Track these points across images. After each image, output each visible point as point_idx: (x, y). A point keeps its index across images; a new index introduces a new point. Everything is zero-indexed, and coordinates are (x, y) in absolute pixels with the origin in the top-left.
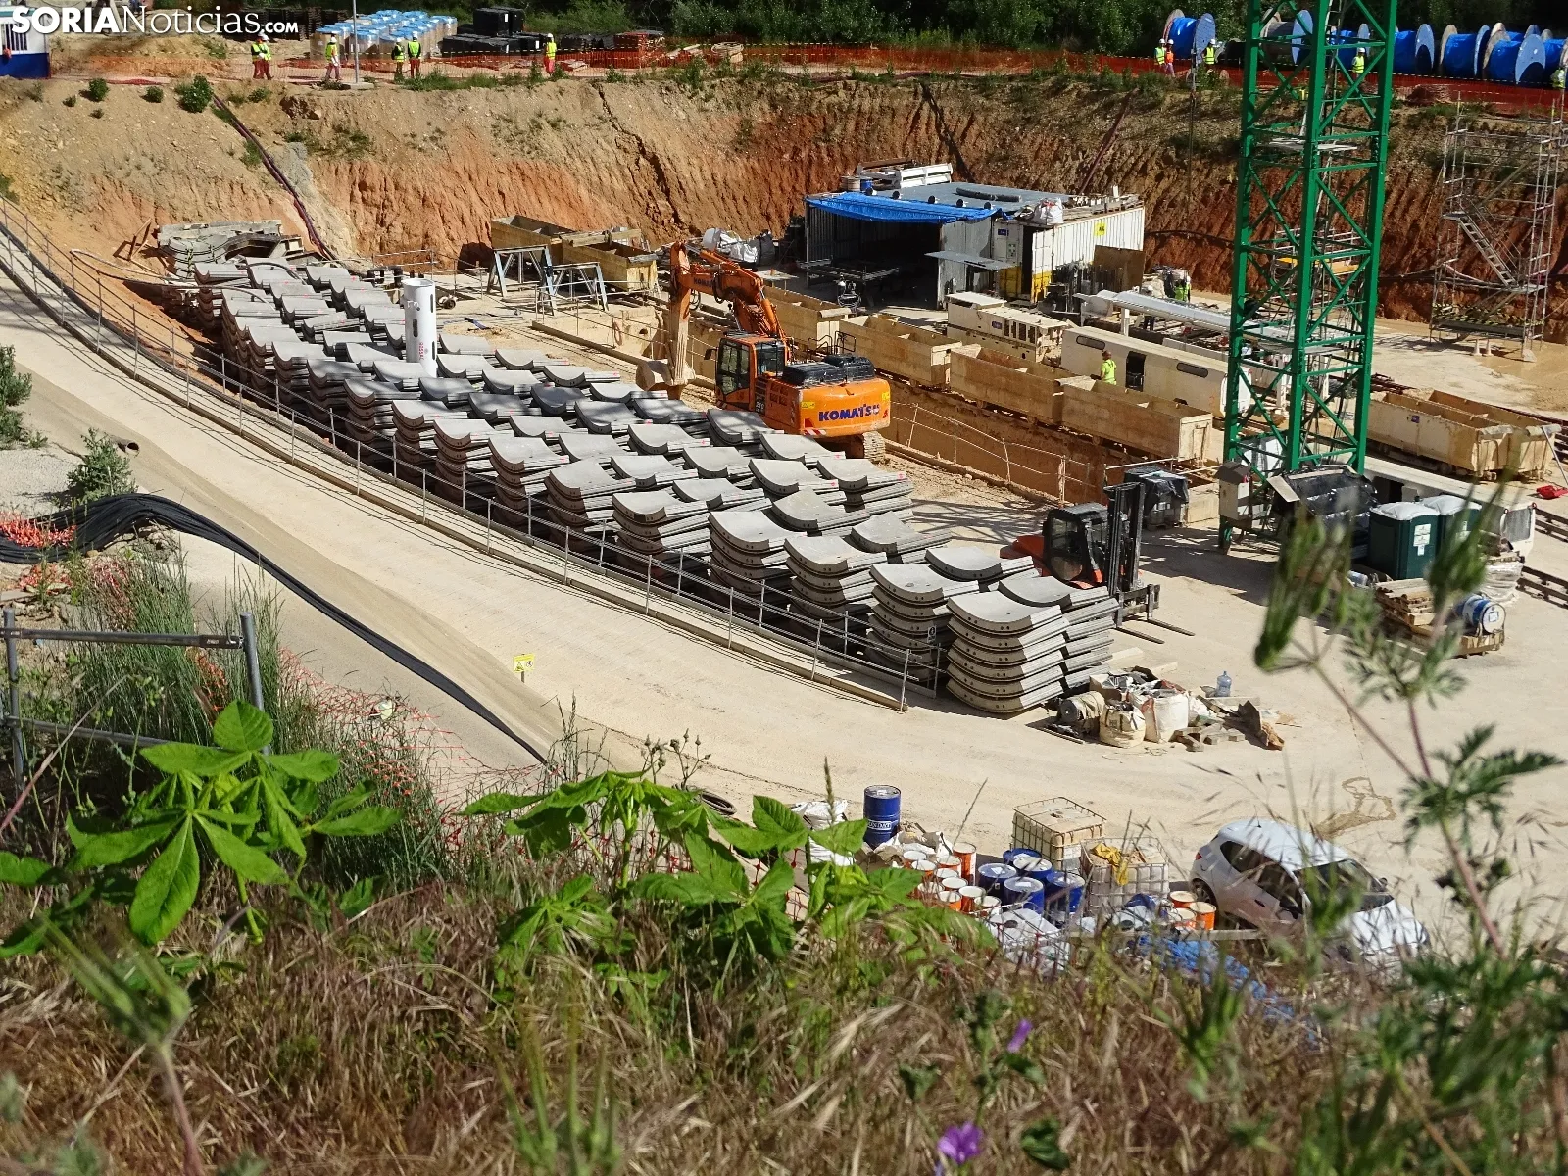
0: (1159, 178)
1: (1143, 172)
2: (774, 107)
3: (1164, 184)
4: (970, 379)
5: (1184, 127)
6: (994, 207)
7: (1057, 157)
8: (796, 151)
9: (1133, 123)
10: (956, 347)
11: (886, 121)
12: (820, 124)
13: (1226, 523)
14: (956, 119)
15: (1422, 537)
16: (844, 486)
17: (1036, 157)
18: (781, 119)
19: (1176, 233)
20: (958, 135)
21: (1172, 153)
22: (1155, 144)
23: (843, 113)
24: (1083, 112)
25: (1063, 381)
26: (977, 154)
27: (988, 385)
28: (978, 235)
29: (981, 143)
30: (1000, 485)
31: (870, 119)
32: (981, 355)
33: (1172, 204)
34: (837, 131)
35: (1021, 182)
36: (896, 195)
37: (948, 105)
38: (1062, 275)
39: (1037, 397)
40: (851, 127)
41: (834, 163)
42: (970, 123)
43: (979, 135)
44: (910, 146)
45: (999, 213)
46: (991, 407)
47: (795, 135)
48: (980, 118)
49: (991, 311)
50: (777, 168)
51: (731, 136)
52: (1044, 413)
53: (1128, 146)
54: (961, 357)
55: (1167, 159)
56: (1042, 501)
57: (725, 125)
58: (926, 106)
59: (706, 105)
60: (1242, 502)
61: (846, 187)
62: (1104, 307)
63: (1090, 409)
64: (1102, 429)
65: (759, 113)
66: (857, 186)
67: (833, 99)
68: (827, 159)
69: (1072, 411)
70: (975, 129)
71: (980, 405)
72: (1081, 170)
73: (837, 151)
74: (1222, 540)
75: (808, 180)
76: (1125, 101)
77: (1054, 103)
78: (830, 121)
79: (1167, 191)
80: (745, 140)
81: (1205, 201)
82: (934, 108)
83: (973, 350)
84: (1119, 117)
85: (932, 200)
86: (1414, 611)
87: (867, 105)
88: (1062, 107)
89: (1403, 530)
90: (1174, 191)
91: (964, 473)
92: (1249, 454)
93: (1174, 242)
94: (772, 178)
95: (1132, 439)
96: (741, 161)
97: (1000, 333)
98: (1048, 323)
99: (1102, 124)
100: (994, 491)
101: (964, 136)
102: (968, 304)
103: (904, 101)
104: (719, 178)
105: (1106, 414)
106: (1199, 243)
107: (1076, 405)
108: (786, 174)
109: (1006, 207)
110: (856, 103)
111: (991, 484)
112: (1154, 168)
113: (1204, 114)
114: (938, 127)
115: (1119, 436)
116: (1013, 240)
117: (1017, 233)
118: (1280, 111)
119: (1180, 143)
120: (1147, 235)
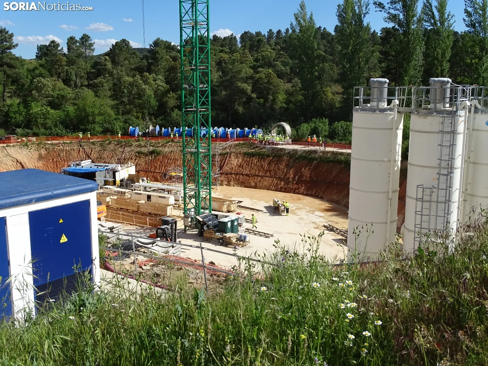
0: (135, 160)
1: (132, 159)
2: (46, 150)
3: (137, 161)
4: (116, 203)
5: (139, 149)
6: (106, 168)
7: (112, 157)
8: (53, 159)
9: (127, 149)
10: (111, 197)
11: (72, 152)
12: (57, 153)
13: (186, 227)
14: (88, 150)
15: (229, 225)
16: (109, 228)
17: (108, 157)
18: (48, 152)
19: (141, 170)
20: (89, 154)
21: (137, 155)
22: (133, 153)
23: (62, 151)
24: (116, 148)
25: (139, 202)
26: (94, 157)
27: (121, 204)
28: (103, 174)
29: (95, 155)
30: (133, 225)
31: (69, 152)
32: (117, 198)
33: (139, 165)
34: (62, 154)
35: (105, 162)
36: (82, 167)
37: (86, 148)
38: (122, 181)
39: (133, 205)
40: (65, 153)
41: (62, 161)
42: (92, 151)
43: (94, 153)
44: (79, 157)
45: (107, 169)
46: (121, 209)
47: (52, 156)
48: (94, 150)
49: (114, 189)
50: (49, 163)
51: (37, 157)
52: (135, 209)
53: (128, 154)
54: (113, 199)
55: (137, 156)
56: (144, 227)
57: (36, 155)
58: (81, 148)
59: (31, 151)
60: (189, 222)
61: (69, 166)
62: (138, 186)
63: (146, 207)
64: (149, 211)
65: (43, 152)
66: (72, 166)
67: (60, 148)
68: (60, 161)
69: (142, 208)
70: (93, 153)
71: (119, 209)
72: (118, 159)
73: (62, 158)
74: (185, 230)
75: (57, 165)
76: (125, 145)
77: (109, 146)
78: (60, 153)
79: (137, 162)
80: (40, 158)
81: (146, 164)
82: (83, 148)
83: (115, 197)
84: (124, 148)
85: (91, 167)
86: (232, 239)
87: (67, 149)
88: (112, 147)
89: (225, 224)
90: (139, 162)
91: (124, 223)
92: (188, 212)
93: (141, 172)
94: (48, 166)
95: (156, 212)
96: (41, 162)
97: (117, 193)
98: (127, 191)
99: (122, 150)
100: (132, 226)
101: (91, 154)
102: (107, 188)
103: (76, 147)
104: (36, 166)
105: (150, 208)
106: (146, 172)
107: (143, 207)
108: (51, 164)
109: (108, 168)
110: (65, 148)
111: (131, 225)
112: (134, 158)
113: (142, 147)
114: (84, 152)
115: (153, 212)
116: (110, 174)
117: (111, 173)
118: (158, 145)
119: (139, 153)
120: (136, 171)
